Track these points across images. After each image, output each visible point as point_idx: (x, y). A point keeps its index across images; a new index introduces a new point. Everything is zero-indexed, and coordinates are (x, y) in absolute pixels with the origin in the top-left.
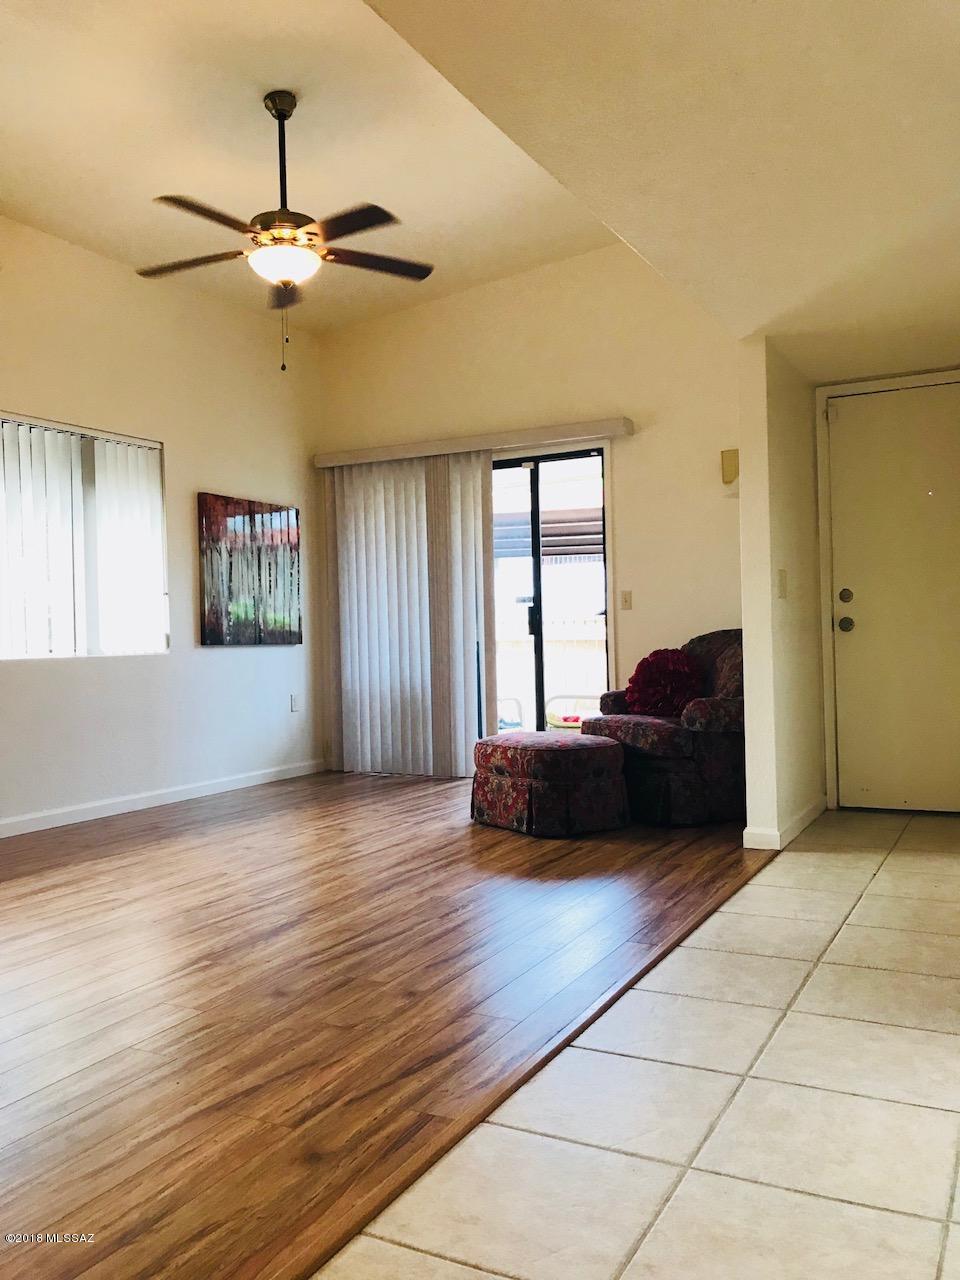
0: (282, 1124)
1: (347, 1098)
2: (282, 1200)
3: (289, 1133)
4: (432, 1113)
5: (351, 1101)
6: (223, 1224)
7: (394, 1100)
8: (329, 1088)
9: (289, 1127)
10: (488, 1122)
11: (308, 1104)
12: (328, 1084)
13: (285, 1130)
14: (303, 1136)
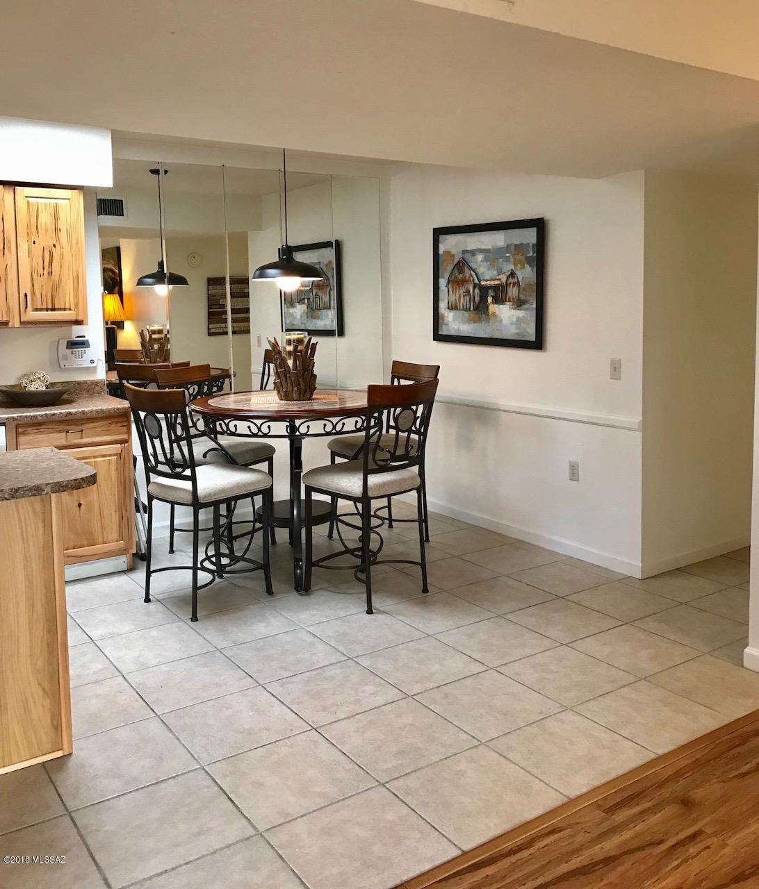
0: (709, 836)
1: (663, 847)
2: (703, 781)
3: (704, 826)
4: (604, 814)
5: (660, 843)
6: (734, 777)
7: (627, 835)
8: (676, 863)
9: (703, 832)
10: (568, 797)
11: (692, 850)
12: (677, 867)
13: (708, 831)
14: (695, 820)
